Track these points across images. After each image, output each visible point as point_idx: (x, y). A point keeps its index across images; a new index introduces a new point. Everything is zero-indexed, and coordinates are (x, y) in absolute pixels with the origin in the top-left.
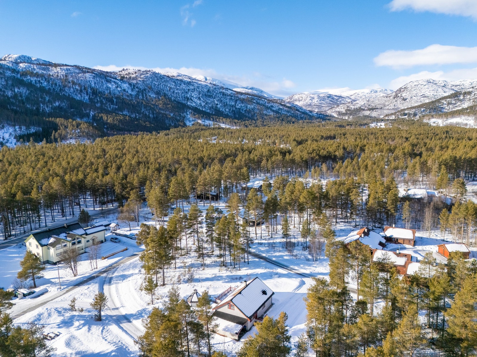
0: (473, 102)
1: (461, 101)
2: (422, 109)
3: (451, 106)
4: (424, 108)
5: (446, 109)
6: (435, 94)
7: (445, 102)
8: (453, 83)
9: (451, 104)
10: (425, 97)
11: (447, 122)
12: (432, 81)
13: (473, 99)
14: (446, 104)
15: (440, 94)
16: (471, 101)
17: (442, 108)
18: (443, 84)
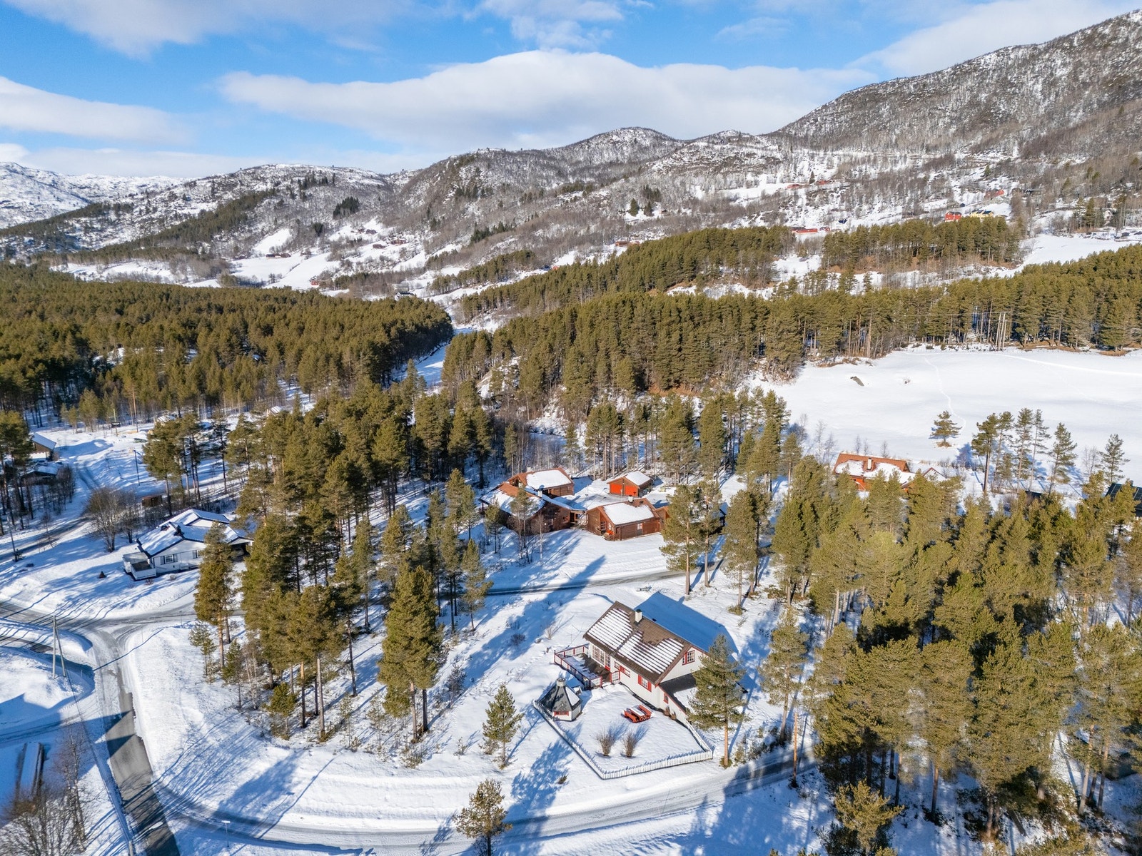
0: (142, 227)
1: (113, 224)
2: (26, 239)
3: (93, 235)
4: (31, 235)
5: (84, 242)
6: (37, 202)
7: (78, 225)
8: (72, 180)
9: (93, 229)
10: (12, 207)
11: (110, 271)
12: (19, 170)
13: (139, 222)
14: (80, 230)
15: (50, 204)
16: (137, 225)
17: (74, 237)
18: (49, 181)
